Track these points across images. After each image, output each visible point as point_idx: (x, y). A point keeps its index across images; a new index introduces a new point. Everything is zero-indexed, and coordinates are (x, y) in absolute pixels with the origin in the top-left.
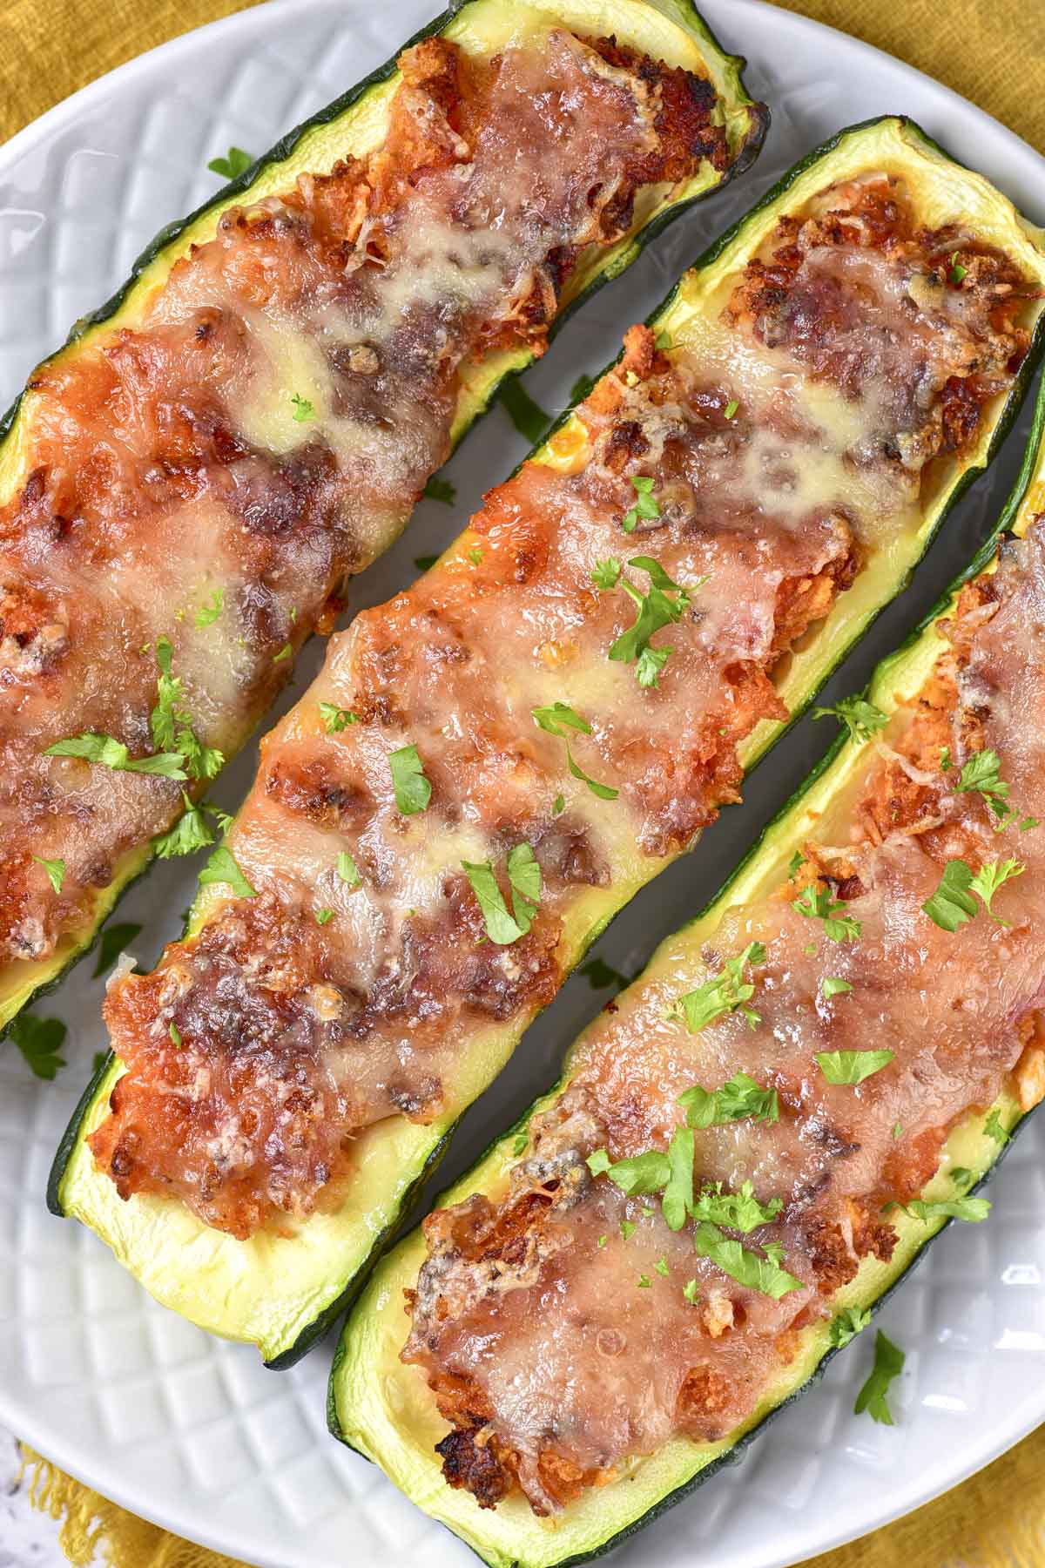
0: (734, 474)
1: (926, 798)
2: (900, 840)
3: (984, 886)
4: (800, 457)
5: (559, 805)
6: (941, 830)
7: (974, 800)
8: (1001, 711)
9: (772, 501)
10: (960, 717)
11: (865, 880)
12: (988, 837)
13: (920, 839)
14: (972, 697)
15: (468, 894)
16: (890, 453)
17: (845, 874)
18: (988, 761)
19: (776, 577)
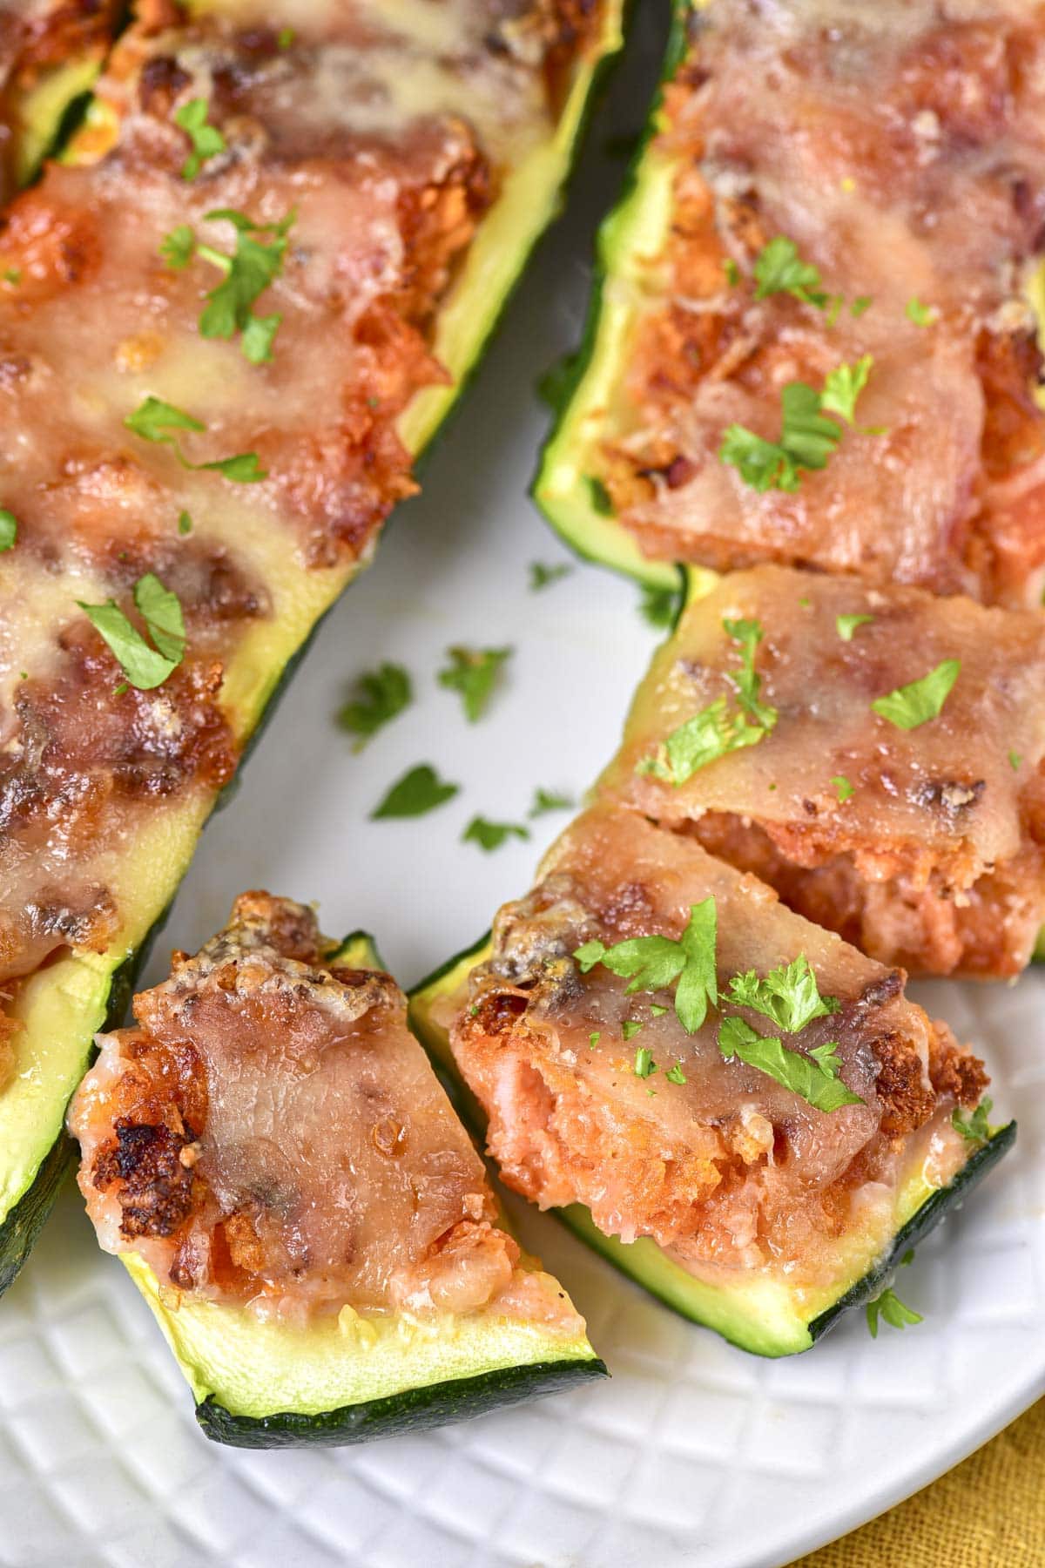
0: (308, 95)
1: (724, 327)
2: (713, 393)
3: (838, 400)
5: (185, 523)
6: (755, 357)
7: (784, 304)
8: (769, 191)
10: (725, 216)
11: (691, 454)
12: (815, 340)
13: (735, 376)
14: (728, 184)
16: (498, 48)
17: (664, 457)
18: (780, 251)
19: (388, 190)
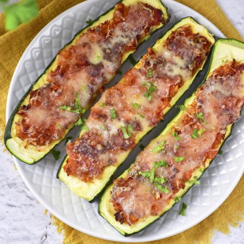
0: (163, 69)
1: (191, 119)
2: (187, 126)
3: (200, 133)
4: (174, 67)
5: (136, 118)
6: (193, 124)
7: (199, 120)
8: (203, 106)
9: (169, 74)
10: (197, 107)
11: (182, 131)
12: (200, 125)
13: (191, 126)
14: (199, 104)
15: (122, 131)
16: (187, 67)
17: (179, 130)
18: (201, 114)
19: (169, 85)
